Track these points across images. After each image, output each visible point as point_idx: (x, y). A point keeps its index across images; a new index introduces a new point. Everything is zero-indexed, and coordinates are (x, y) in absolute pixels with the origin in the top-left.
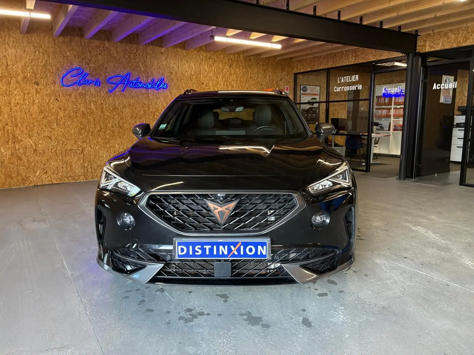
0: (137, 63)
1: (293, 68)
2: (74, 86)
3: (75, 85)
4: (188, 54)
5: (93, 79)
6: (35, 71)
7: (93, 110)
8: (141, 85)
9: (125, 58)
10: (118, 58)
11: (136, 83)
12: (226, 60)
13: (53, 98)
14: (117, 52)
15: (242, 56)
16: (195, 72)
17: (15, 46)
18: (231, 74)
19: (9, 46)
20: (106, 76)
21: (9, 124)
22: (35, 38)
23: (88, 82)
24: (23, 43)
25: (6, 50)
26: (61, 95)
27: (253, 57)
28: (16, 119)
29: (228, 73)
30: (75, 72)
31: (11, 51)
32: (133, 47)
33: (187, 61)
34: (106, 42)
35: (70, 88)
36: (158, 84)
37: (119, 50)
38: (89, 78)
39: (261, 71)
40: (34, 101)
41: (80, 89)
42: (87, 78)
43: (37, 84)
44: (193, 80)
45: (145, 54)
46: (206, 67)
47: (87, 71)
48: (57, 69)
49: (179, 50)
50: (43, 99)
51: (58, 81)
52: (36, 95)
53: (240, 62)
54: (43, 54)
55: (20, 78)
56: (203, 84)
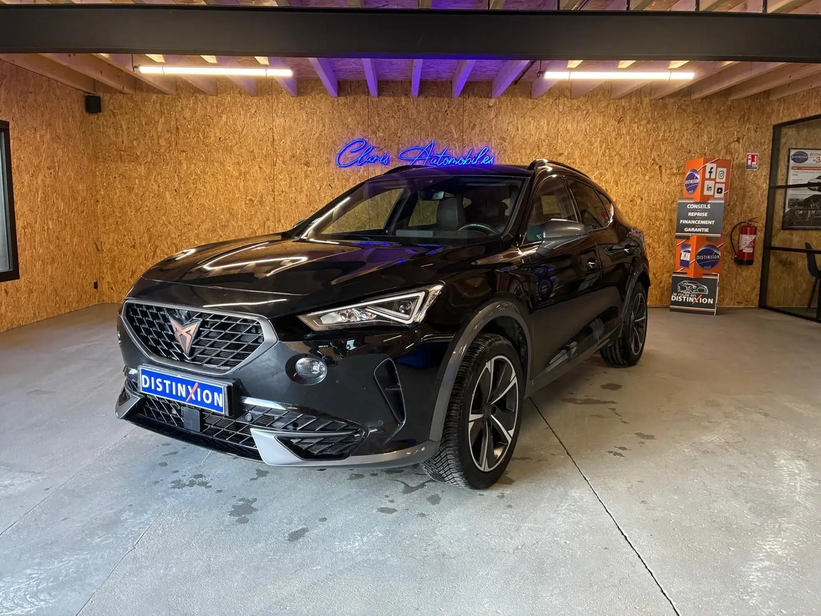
0: (447, 126)
1: (769, 116)
2: (353, 167)
3: (356, 164)
4: (537, 105)
5: (380, 154)
6: (306, 146)
7: (377, 201)
8: (450, 161)
9: (429, 119)
10: (418, 121)
11: (444, 157)
12: (611, 110)
13: (325, 184)
14: (418, 112)
15: (646, 101)
16: (547, 135)
17: (284, 114)
18: (619, 135)
19: (277, 115)
20: (398, 149)
21: (271, 218)
22: (309, 102)
23: (372, 159)
24: (294, 110)
25: (273, 120)
26: (336, 180)
27: (672, 100)
28: (279, 212)
29: (614, 134)
30: (355, 147)
31: (279, 121)
32: (443, 101)
33: (533, 118)
34: (403, 99)
35: (348, 170)
36: (479, 157)
37: (421, 109)
38: (374, 153)
39: (690, 126)
40: (302, 188)
41: (362, 170)
42: (372, 154)
43: (307, 164)
44: (543, 150)
45: (461, 111)
46: (569, 126)
47: (373, 142)
48: (334, 143)
49: (520, 99)
50: (313, 185)
51: (334, 160)
52: (305, 179)
53: (642, 111)
54: (318, 121)
55: (287, 157)
56: (561, 154)
